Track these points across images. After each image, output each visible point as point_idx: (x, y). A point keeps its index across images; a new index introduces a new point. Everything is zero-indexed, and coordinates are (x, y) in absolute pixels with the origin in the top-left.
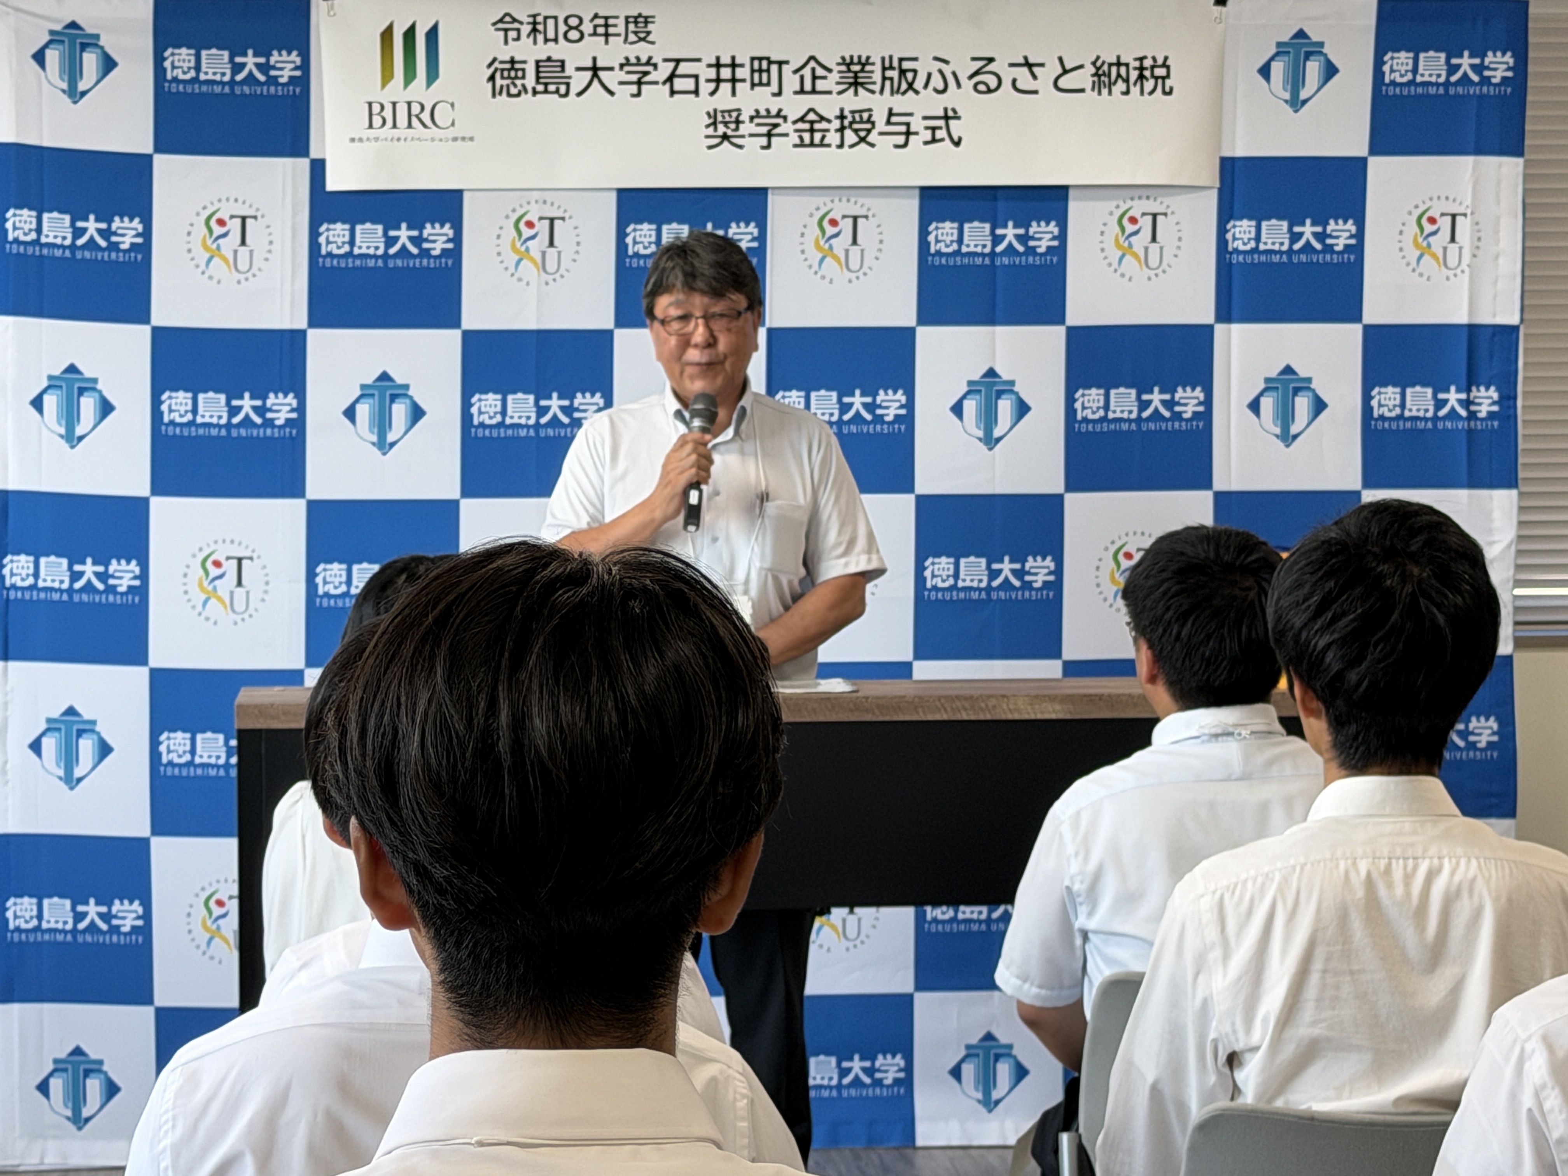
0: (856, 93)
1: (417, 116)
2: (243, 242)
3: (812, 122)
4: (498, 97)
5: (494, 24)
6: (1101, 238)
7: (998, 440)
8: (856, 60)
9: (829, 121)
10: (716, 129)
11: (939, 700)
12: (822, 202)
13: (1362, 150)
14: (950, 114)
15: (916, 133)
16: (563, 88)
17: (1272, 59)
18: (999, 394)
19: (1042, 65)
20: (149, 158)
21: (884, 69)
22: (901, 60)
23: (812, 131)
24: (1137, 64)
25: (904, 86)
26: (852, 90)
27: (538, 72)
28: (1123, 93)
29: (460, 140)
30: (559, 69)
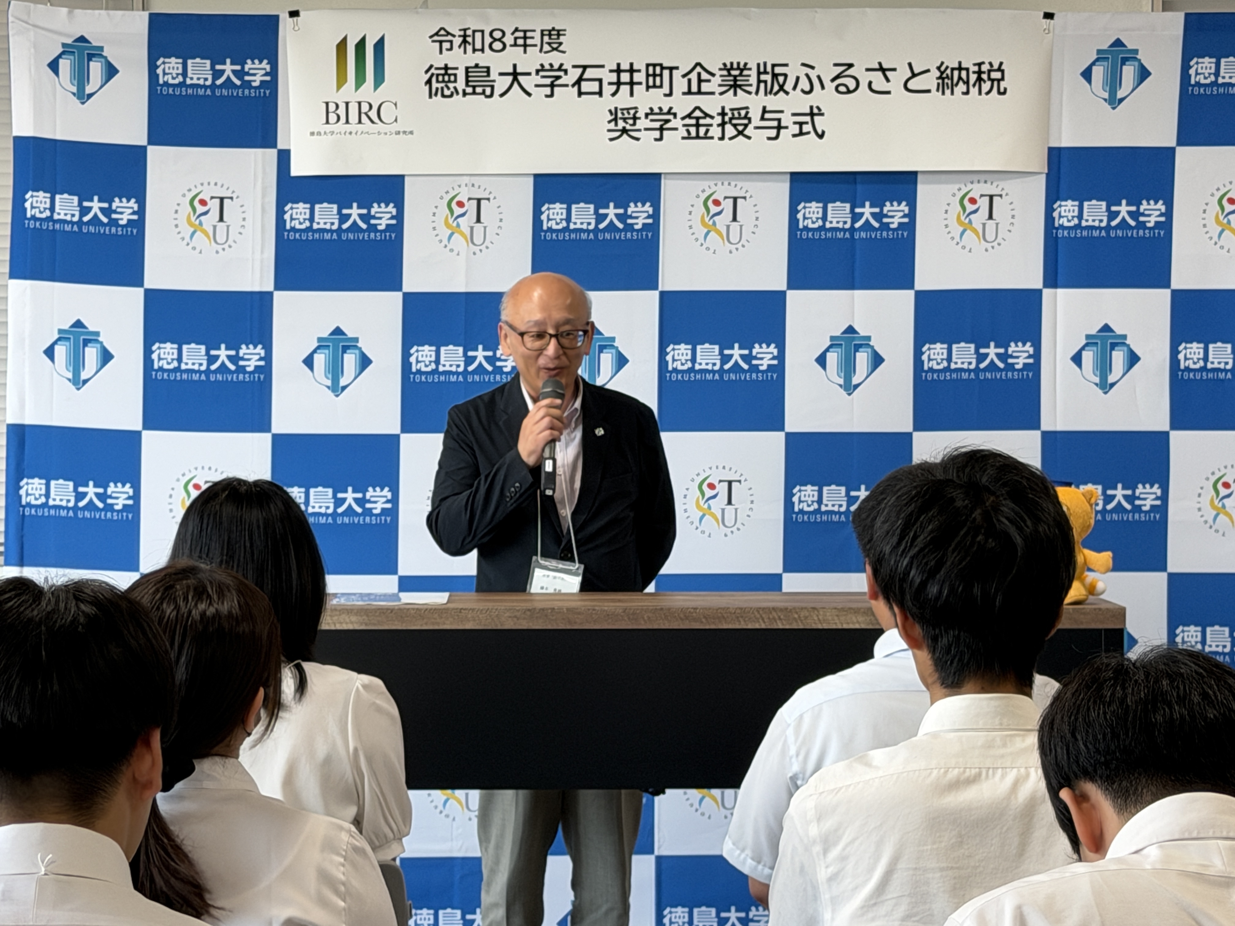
0: (735, 94)
1: (366, 114)
2: (221, 219)
3: (698, 119)
4: (434, 97)
5: (431, 37)
6: (945, 216)
7: (857, 386)
8: (735, 66)
9: (712, 117)
10: (616, 125)
12: (707, 186)
13: (1171, 142)
14: (815, 111)
15: (786, 128)
16: (488, 91)
17: (1093, 64)
18: (857, 348)
19: (894, 70)
20: (144, 149)
21: (759, 73)
22: (774, 66)
23: (698, 126)
24: (976, 69)
25: (776, 87)
26: (732, 91)
27: (467, 77)
28: (964, 93)
29: (401, 134)
30: (485, 74)
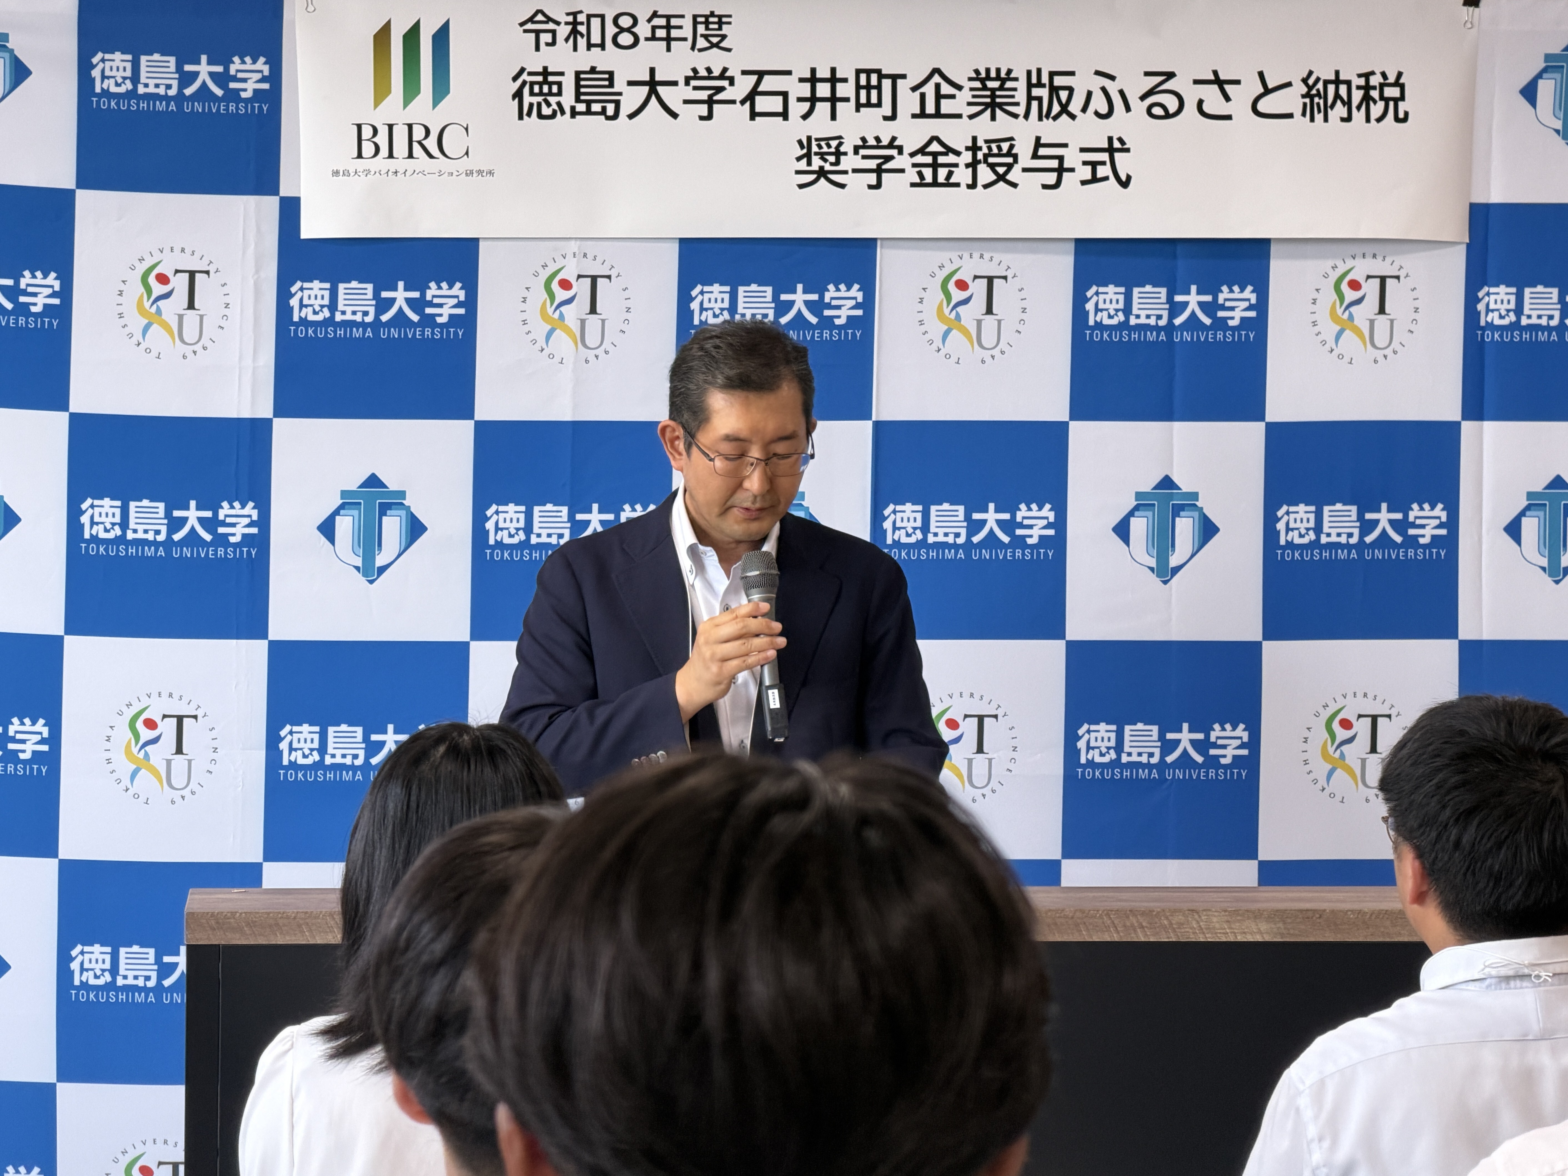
0: (993, 118)
1: (420, 143)
2: (191, 305)
3: (935, 155)
4: (526, 118)
5: (522, 24)
6: (1313, 308)
7: (1176, 570)
8: (993, 74)
9: (958, 153)
10: (809, 163)
11: (1108, 915)
12: (947, 259)
14: (1117, 145)
15: (1072, 170)
16: (610, 109)
17: (1539, 76)
18: (1177, 510)
19: (1238, 82)
20: (70, 194)
21: (1030, 86)
22: (1052, 74)
23: (935, 166)
24: (1362, 82)
25: (1056, 108)
26: (988, 112)
27: (578, 86)
28: (1343, 120)
29: (475, 175)
30: (607, 83)
